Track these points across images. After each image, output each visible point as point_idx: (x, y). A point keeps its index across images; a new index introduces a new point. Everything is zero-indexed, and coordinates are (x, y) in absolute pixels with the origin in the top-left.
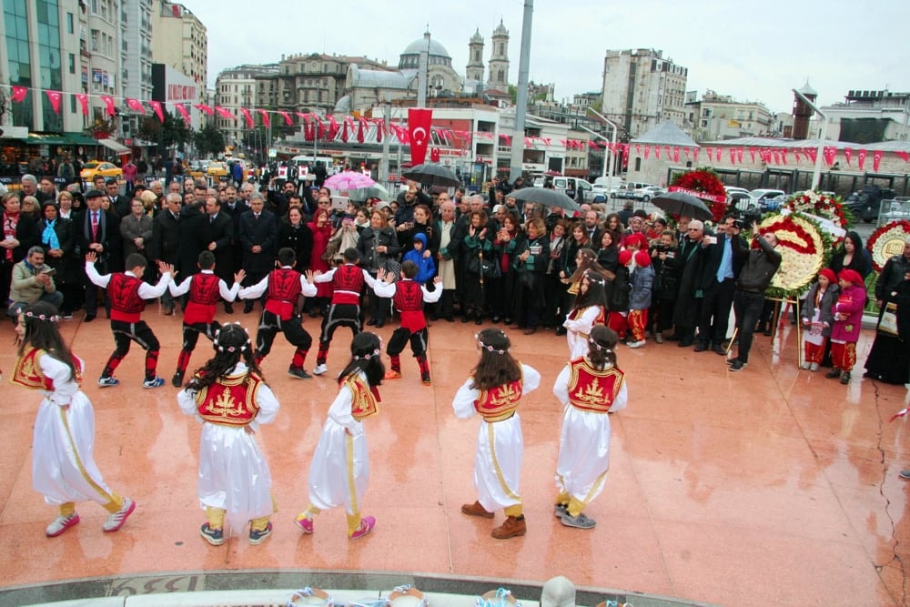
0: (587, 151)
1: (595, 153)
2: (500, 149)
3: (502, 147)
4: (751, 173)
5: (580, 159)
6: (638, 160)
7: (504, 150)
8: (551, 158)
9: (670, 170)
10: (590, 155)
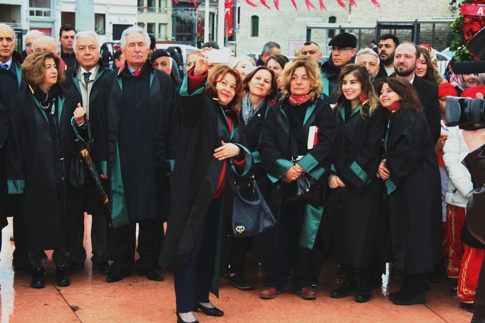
0: (170, 13)
1: (184, 14)
2: (32, 13)
3: (35, 9)
4: (434, 24)
5: (160, 25)
6: (255, 19)
7: (39, 13)
8: (114, 26)
9: (309, 30)
10: (176, 19)
